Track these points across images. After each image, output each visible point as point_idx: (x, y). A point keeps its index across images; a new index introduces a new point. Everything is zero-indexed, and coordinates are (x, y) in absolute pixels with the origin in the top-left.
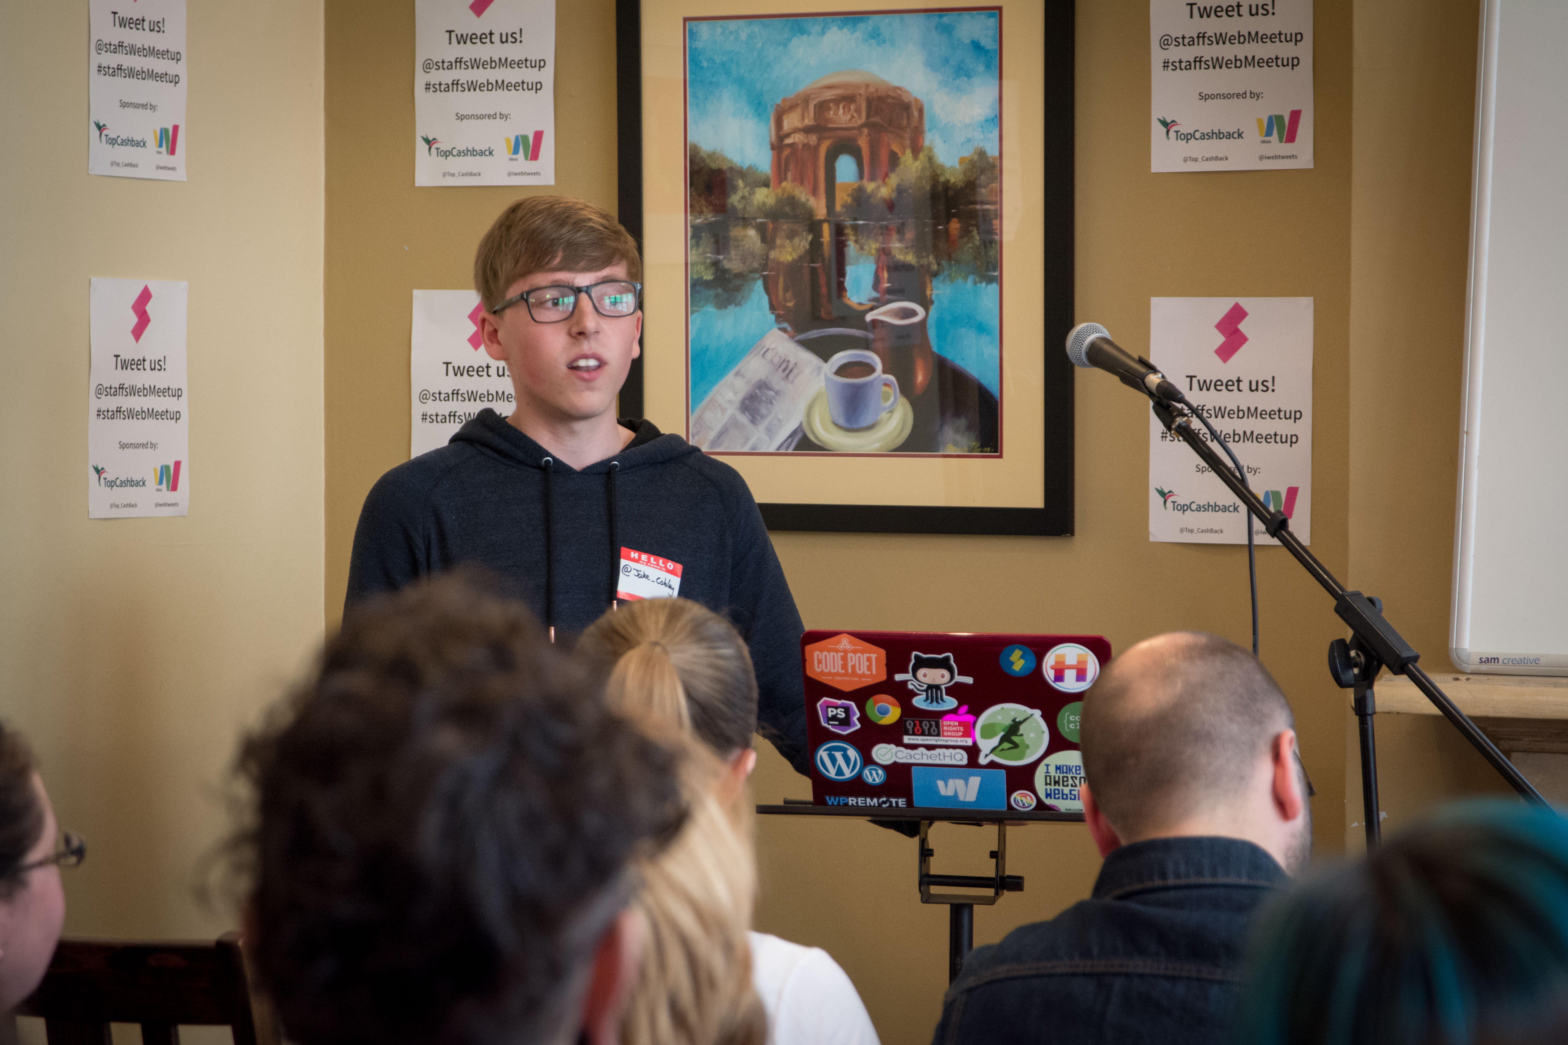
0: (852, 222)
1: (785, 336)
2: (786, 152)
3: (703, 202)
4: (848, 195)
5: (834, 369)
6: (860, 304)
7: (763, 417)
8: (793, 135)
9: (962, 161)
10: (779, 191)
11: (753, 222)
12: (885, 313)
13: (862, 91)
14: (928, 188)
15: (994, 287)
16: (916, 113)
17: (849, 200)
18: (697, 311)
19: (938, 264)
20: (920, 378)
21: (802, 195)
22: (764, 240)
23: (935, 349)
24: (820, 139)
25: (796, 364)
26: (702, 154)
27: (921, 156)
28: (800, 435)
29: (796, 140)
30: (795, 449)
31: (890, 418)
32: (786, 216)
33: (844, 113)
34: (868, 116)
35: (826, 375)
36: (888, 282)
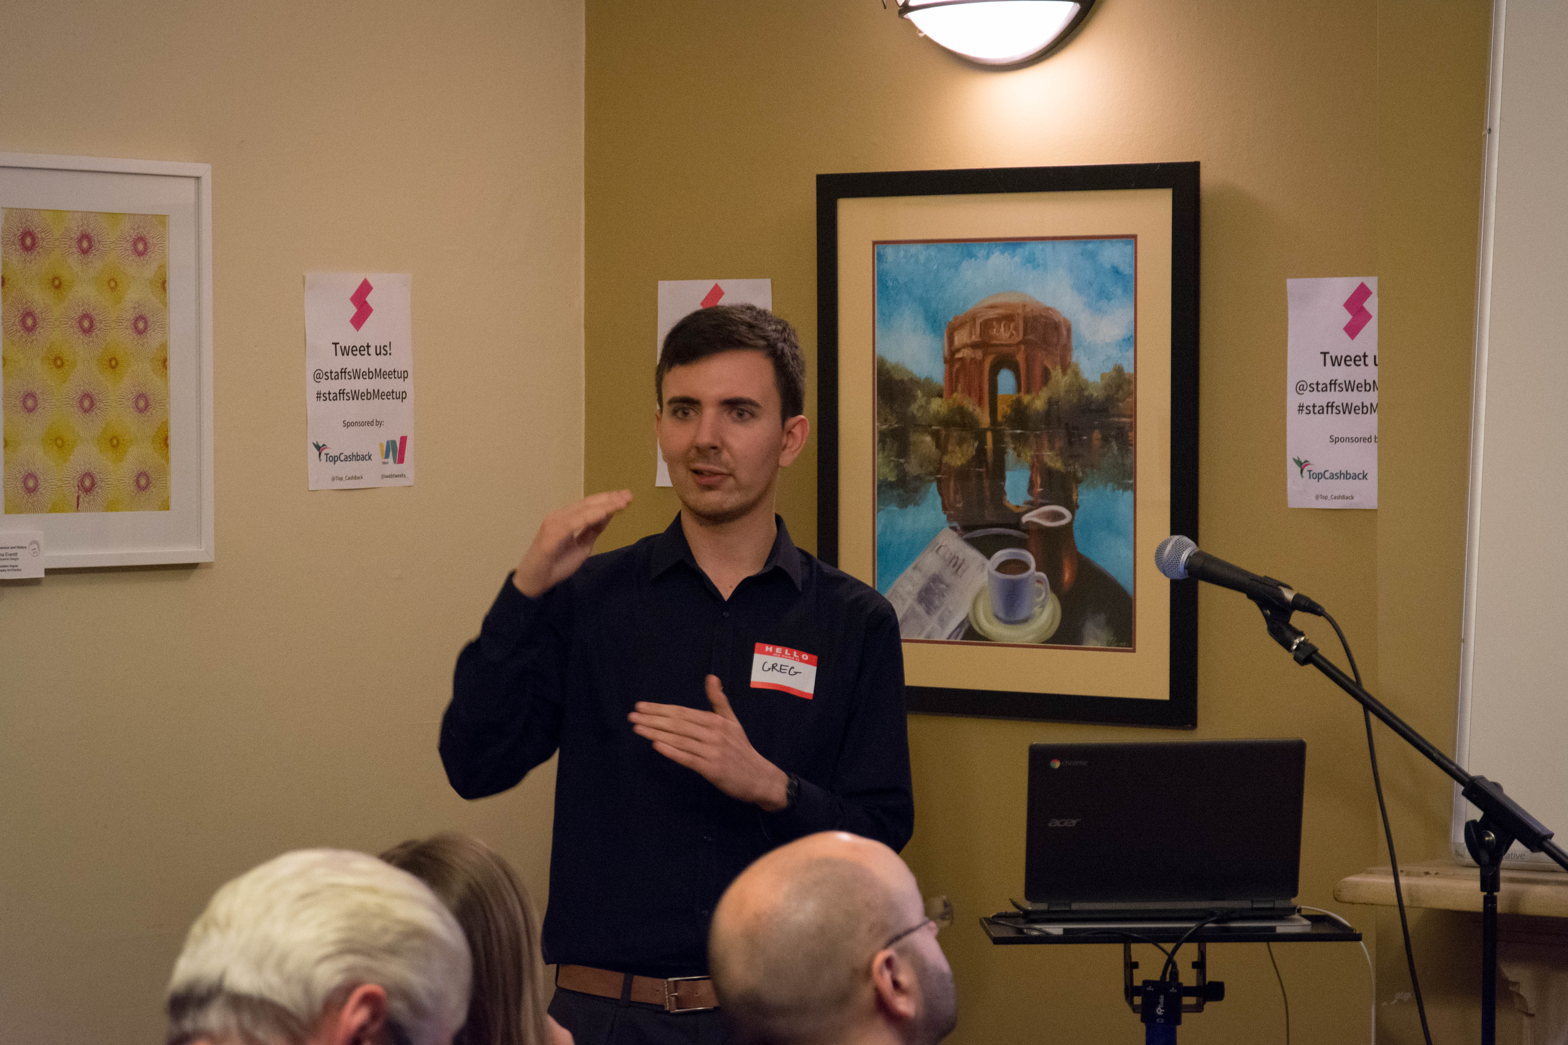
0: (1011, 431)
1: (955, 534)
2: (957, 366)
3: (888, 410)
4: (1008, 406)
5: (996, 565)
6: (1018, 507)
7: (936, 608)
8: (963, 350)
9: (1103, 376)
10: (951, 401)
11: (929, 429)
12: (1038, 516)
13: (1020, 311)
14: (1075, 401)
15: (1129, 494)
16: (1065, 333)
17: (1009, 411)
18: (883, 510)
19: (1083, 472)
20: (1067, 576)
21: (970, 405)
22: (938, 446)
23: (1080, 550)
24: (985, 355)
25: (964, 560)
26: (888, 366)
27: (1069, 371)
28: (967, 626)
29: (965, 355)
30: (961, 639)
31: (1041, 613)
32: (955, 424)
33: (1005, 331)
34: (1025, 333)
35: (989, 572)
36: (1041, 488)
